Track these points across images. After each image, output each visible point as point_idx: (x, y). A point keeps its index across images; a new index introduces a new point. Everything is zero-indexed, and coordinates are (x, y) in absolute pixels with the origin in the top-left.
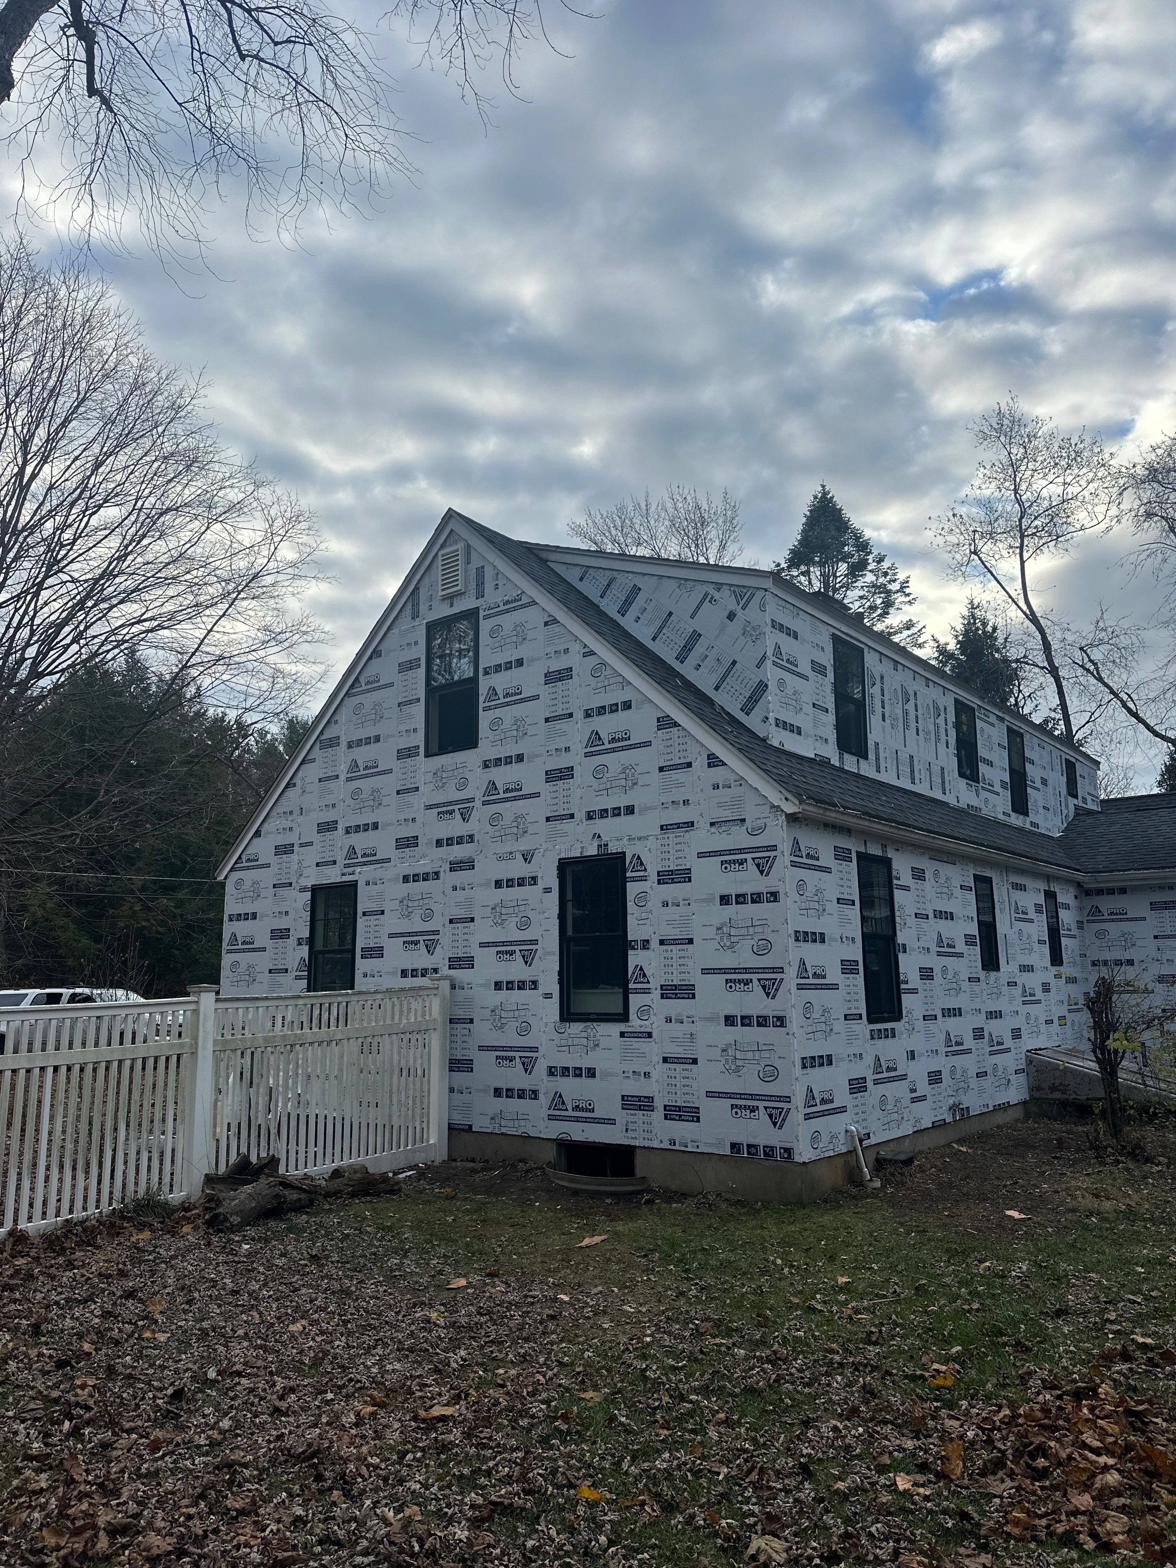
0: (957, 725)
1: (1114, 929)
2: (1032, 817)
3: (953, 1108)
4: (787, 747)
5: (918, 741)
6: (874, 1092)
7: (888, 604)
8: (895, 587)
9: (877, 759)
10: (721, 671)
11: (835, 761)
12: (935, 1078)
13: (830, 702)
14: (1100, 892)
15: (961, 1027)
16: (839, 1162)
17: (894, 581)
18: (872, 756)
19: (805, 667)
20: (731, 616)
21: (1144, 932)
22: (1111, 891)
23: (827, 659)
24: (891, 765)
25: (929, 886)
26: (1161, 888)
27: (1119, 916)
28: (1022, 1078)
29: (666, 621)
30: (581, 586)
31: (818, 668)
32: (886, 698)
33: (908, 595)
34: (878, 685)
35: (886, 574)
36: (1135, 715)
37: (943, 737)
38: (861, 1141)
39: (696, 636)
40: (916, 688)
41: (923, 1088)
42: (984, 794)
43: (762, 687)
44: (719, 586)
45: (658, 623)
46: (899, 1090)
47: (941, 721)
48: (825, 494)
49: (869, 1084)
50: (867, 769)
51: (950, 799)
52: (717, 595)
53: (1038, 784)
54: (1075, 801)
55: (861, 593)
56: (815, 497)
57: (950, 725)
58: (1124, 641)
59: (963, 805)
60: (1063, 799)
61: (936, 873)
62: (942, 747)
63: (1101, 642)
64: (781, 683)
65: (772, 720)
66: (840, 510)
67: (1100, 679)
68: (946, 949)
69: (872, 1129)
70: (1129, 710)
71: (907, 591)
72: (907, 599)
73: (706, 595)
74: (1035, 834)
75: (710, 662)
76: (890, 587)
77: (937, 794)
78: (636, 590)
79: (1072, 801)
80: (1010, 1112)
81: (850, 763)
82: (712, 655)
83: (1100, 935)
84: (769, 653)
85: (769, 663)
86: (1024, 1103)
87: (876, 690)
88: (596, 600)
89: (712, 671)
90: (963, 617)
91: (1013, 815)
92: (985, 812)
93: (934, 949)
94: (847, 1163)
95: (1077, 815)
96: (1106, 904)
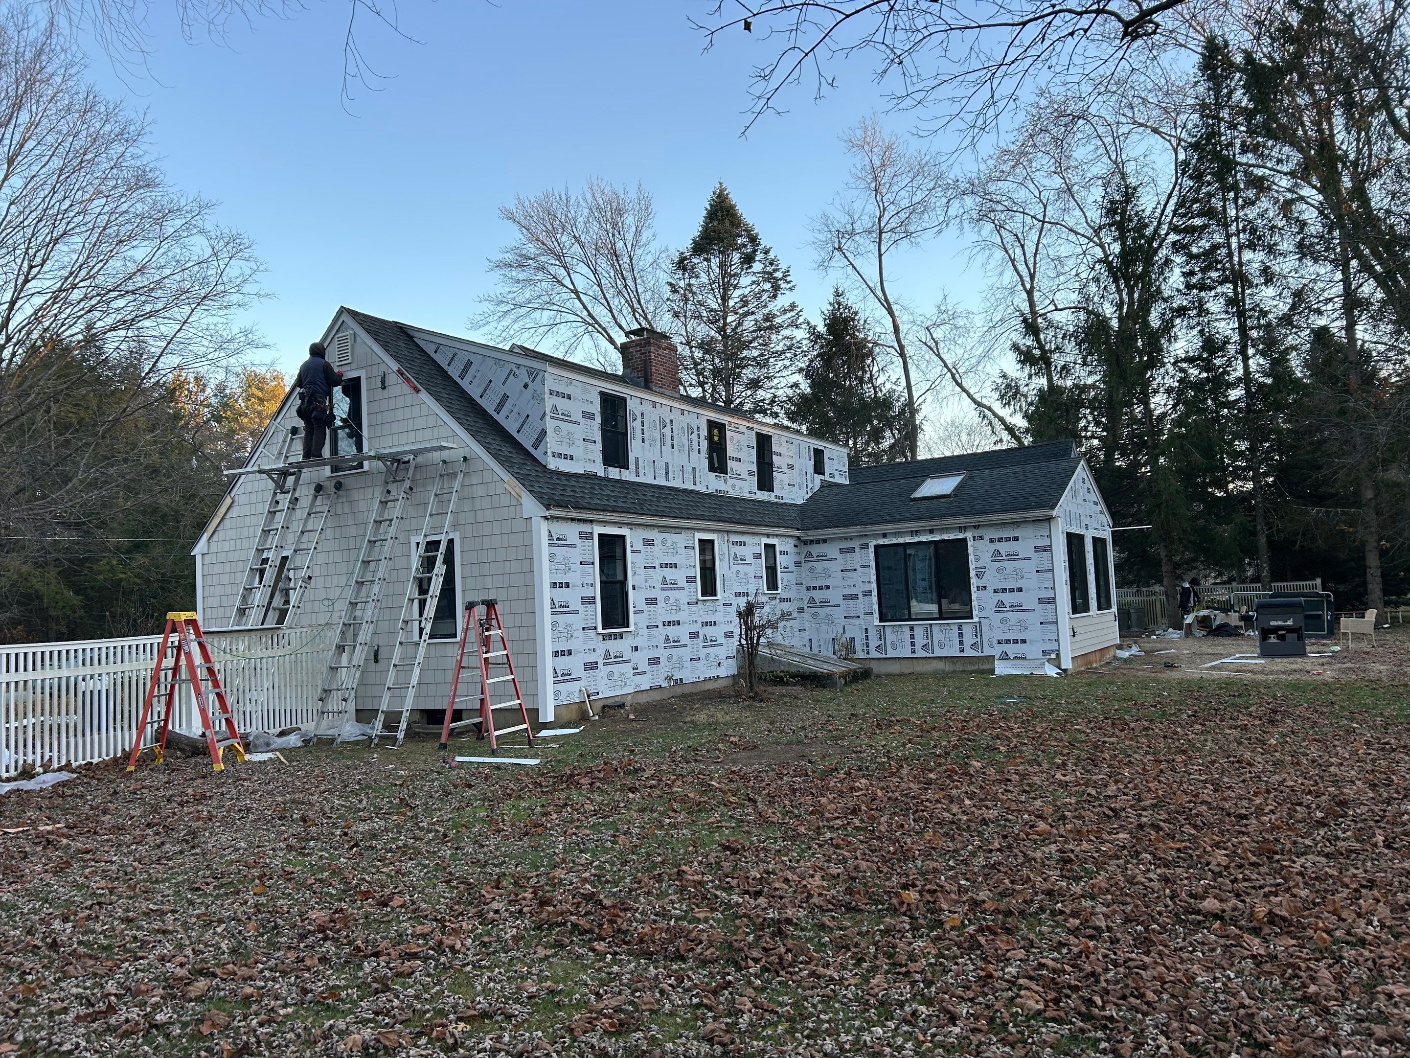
0: (710, 437)
1: (819, 566)
2: (777, 492)
3: (669, 678)
4: (562, 469)
5: (672, 453)
6: (603, 670)
7: (776, 288)
8: (779, 275)
9: (637, 468)
10: (521, 420)
11: (601, 474)
12: (654, 661)
13: (598, 436)
14: (812, 542)
15: (681, 633)
16: (575, 707)
17: (778, 270)
18: (632, 466)
19: (577, 416)
20: (526, 386)
21: (835, 567)
22: (818, 542)
23: (596, 408)
24: (649, 471)
25: (657, 549)
26: (846, 539)
27: (822, 558)
28: (733, 662)
29: (488, 386)
30: (437, 357)
31: (589, 416)
32: (645, 428)
33: (789, 282)
34: (639, 420)
35: (771, 264)
36: (960, 385)
37: (696, 447)
38: (589, 696)
39: (505, 397)
40: (672, 417)
41: (644, 666)
42: (730, 482)
43: (544, 433)
44: (518, 366)
45: (484, 386)
46: (627, 668)
47: (694, 437)
48: (722, 191)
49: (600, 665)
50: (628, 475)
51: (701, 488)
52: (517, 372)
53: (785, 468)
54: (822, 477)
55: (754, 279)
56: (715, 193)
57: (702, 437)
58: (961, 322)
59: (712, 490)
60: (809, 477)
61: (664, 541)
62: (694, 454)
63: (944, 323)
64: (557, 429)
65: (550, 453)
66: (735, 206)
67: (938, 355)
68: (669, 585)
69: (599, 690)
70: (956, 382)
71: (788, 279)
72: (789, 286)
73: (511, 371)
74: (781, 504)
75: (514, 415)
76: (775, 275)
77: (689, 486)
78: (469, 363)
79: (818, 478)
80: (720, 681)
81: (614, 473)
82: (516, 410)
83: (812, 569)
84: (548, 411)
85: (548, 418)
86: (734, 676)
87: (637, 424)
88: (445, 367)
89: (516, 420)
90: (830, 304)
91: (759, 492)
92: (732, 493)
93: (659, 586)
94: (580, 708)
95: (822, 486)
96: (816, 549)
